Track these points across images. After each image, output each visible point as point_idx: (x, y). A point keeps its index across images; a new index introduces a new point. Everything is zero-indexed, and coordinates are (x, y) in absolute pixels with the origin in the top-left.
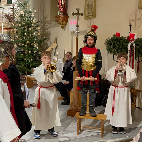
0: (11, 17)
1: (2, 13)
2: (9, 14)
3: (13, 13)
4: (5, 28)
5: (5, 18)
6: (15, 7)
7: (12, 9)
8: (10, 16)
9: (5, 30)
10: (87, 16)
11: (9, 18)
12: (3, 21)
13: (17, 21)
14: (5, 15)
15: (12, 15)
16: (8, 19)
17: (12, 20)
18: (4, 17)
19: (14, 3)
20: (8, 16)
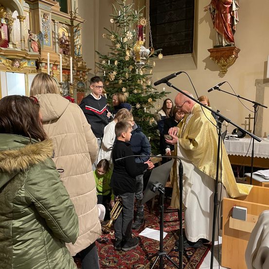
0: (67, 43)
2: (62, 38)
3: (70, 35)
5: (57, 45)
6: (75, 23)
7: (68, 25)
8: (65, 41)
11: (64, 45)
13: (78, 55)
14: (57, 36)
15: (67, 40)
16: (61, 47)
17: (69, 51)
18: (55, 43)
19: (71, 12)
20: (61, 42)
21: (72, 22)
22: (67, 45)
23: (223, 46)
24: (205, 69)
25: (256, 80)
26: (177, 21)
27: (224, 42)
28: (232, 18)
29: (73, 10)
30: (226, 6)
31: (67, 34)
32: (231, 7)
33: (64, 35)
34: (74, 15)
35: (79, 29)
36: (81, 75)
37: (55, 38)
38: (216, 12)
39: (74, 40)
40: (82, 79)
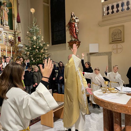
0: (13, 41)
1: (6, 37)
2: (11, 39)
3: (14, 38)
4: (9, 52)
5: (8, 42)
7: (13, 34)
8: (12, 40)
9: (9, 53)
10: (112, 41)
11: (11, 42)
12: (7, 45)
14: (8, 39)
15: (13, 40)
16: (10, 43)
17: (14, 44)
18: (7, 41)
19: (15, 29)
20: (10, 41)
21: (15, 33)
22: (13, 42)
23: (73, 41)
24: (69, 50)
25: (87, 54)
26: (61, 30)
27: (73, 39)
28: (76, 29)
29: (16, 28)
30: (73, 25)
31: (13, 38)
32: (75, 25)
33: (11, 38)
34: (16, 30)
35: (18, 35)
36: (19, 54)
37: (7, 40)
38: (70, 27)
39: (16, 40)
40: (19, 55)
